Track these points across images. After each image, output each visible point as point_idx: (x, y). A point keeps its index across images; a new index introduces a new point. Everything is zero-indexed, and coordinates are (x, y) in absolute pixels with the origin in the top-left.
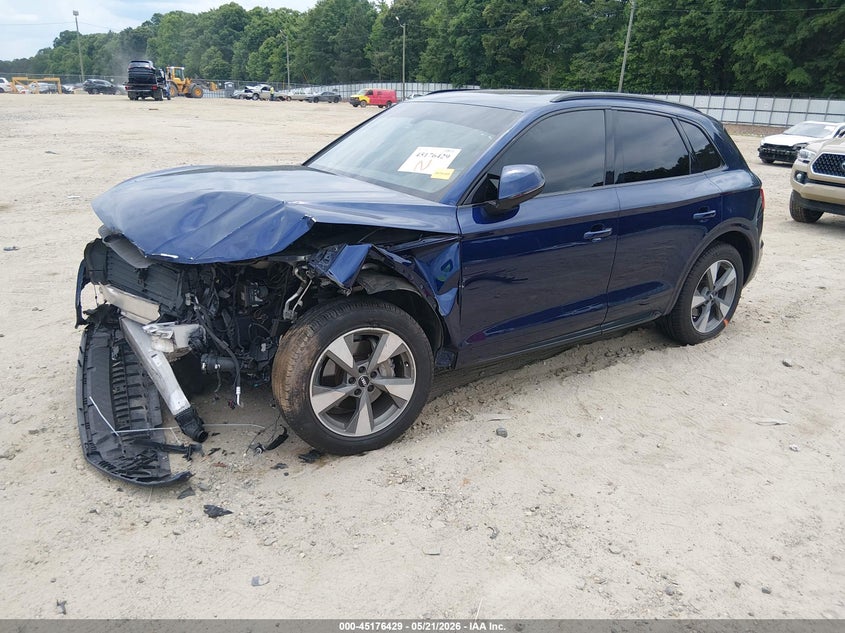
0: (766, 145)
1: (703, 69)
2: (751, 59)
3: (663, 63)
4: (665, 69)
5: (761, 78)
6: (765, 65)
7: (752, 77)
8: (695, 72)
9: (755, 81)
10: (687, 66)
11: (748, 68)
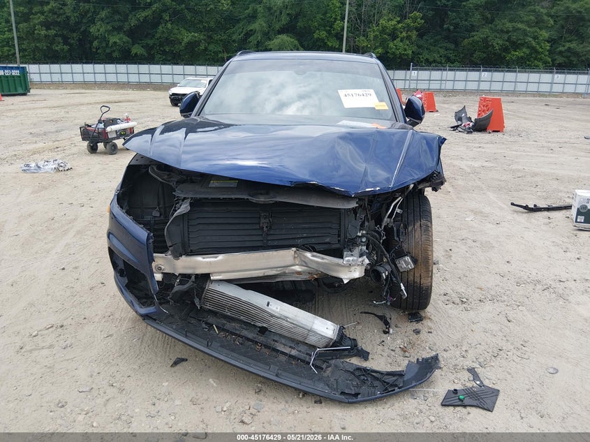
0: (173, 94)
1: (71, 45)
2: (104, 39)
3: (39, 40)
4: (43, 45)
5: (114, 51)
6: (115, 43)
7: (108, 51)
8: (66, 48)
9: (111, 53)
10: (59, 43)
11: (104, 45)
